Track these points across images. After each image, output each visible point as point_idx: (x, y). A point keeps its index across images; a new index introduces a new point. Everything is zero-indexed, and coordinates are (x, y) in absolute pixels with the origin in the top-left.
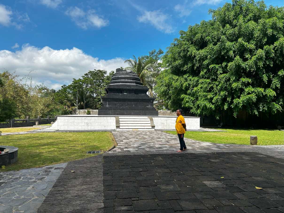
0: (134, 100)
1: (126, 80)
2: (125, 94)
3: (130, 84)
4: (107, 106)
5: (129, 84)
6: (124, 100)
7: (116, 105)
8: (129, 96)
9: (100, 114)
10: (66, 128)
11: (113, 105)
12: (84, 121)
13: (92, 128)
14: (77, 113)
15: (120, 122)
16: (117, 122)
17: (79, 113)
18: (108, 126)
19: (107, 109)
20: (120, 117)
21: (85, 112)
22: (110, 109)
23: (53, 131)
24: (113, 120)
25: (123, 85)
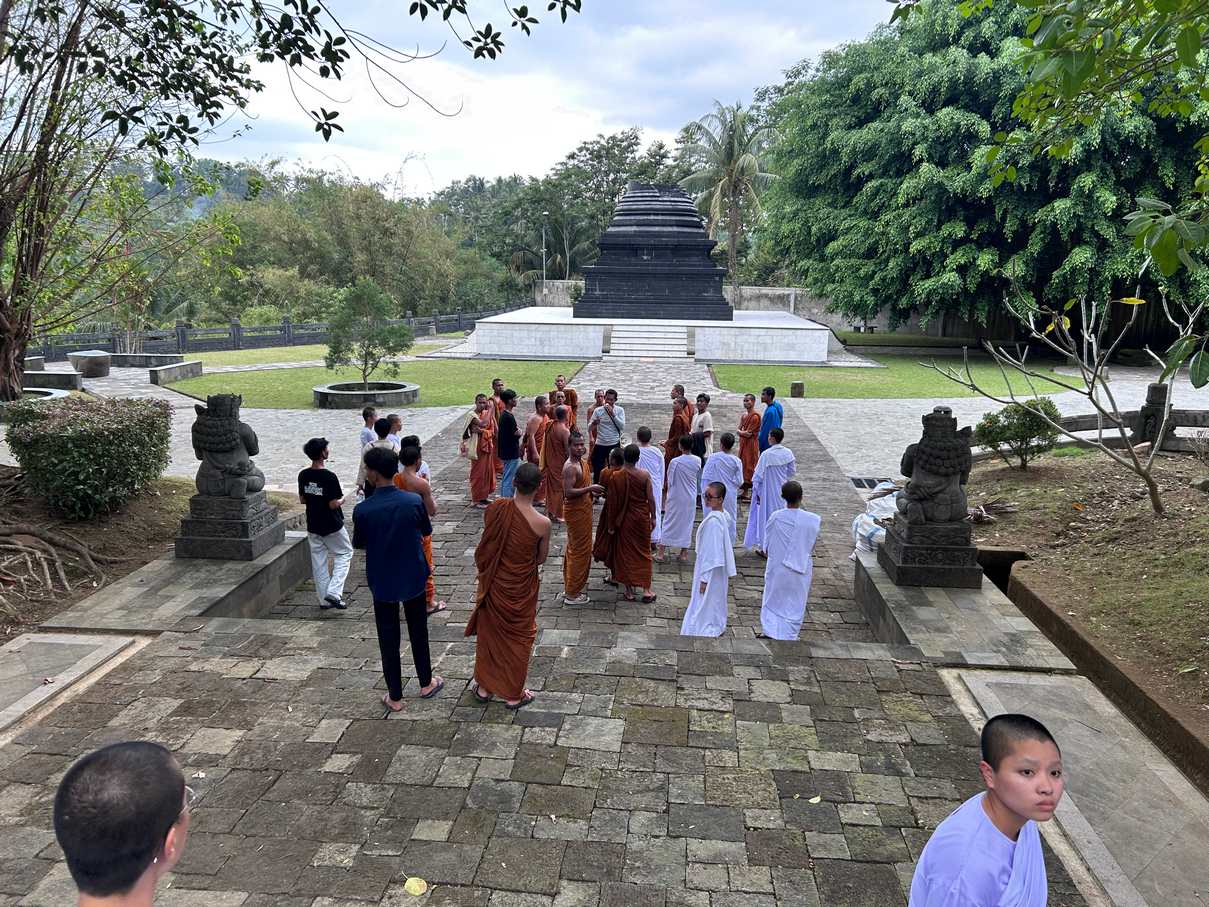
0: (668, 276)
1: (652, 217)
2: (645, 258)
4: (597, 293)
5: (657, 229)
6: (641, 276)
7: (619, 290)
8: (656, 265)
9: (576, 316)
10: (495, 350)
11: (611, 290)
12: (533, 334)
13: (553, 352)
14: (545, 291)
15: (613, 340)
16: (607, 339)
17: (549, 291)
18: (588, 348)
19: (596, 300)
20: (615, 328)
21: (568, 288)
22: (604, 300)
23: (468, 356)
24: (599, 333)
25: (640, 232)
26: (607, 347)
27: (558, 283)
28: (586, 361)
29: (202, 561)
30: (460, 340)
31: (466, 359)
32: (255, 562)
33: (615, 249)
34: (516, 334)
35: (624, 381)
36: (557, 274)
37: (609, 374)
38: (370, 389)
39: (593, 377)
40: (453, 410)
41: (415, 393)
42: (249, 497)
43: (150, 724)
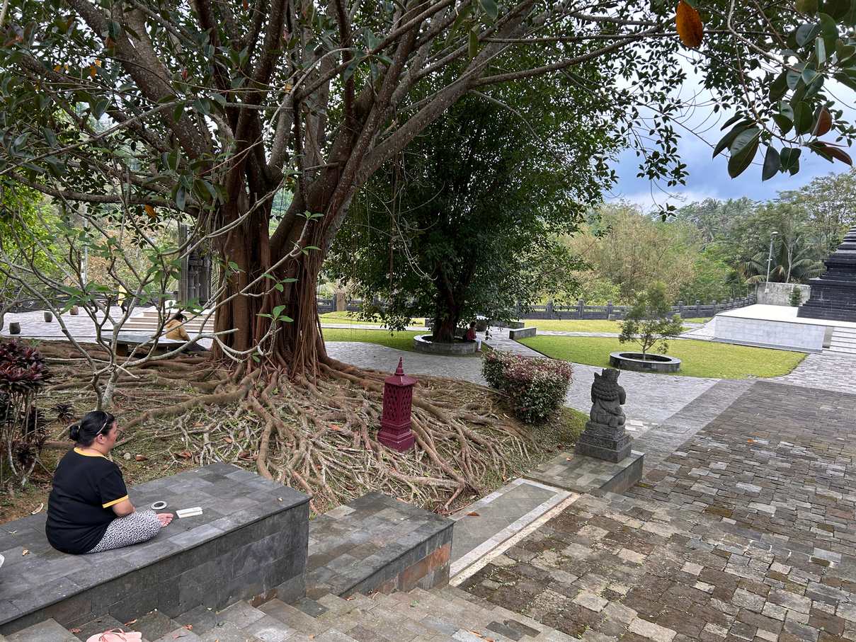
9: (800, 315)
10: (729, 336)
11: (834, 299)
12: (762, 327)
13: (777, 342)
14: (767, 290)
15: (833, 339)
16: (828, 337)
17: (770, 290)
18: (808, 342)
19: (820, 305)
20: (836, 329)
21: (788, 289)
22: (827, 306)
23: (707, 338)
24: (822, 331)
26: (827, 344)
27: (778, 284)
28: (806, 352)
29: (589, 458)
30: (699, 325)
31: (706, 341)
32: (619, 465)
33: (841, 267)
34: (747, 326)
35: (844, 374)
36: (778, 278)
37: (829, 366)
38: (647, 359)
39: (815, 367)
40: (706, 381)
41: (678, 365)
42: (618, 427)
43: (598, 538)
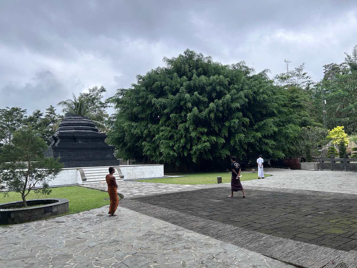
0: (91, 149)
1: (81, 126)
2: (80, 142)
3: (86, 131)
6: (79, 149)
7: (70, 156)
8: (85, 145)
11: (66, 156)
15: (85, 175)
16: (82, 175)
18: (69, 180)
20: (83, 170)
22: (63, 160)
25: (76, 132)
33: (66, 139)
